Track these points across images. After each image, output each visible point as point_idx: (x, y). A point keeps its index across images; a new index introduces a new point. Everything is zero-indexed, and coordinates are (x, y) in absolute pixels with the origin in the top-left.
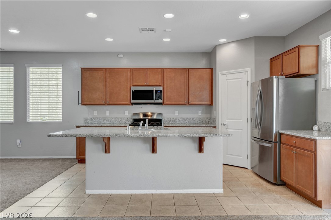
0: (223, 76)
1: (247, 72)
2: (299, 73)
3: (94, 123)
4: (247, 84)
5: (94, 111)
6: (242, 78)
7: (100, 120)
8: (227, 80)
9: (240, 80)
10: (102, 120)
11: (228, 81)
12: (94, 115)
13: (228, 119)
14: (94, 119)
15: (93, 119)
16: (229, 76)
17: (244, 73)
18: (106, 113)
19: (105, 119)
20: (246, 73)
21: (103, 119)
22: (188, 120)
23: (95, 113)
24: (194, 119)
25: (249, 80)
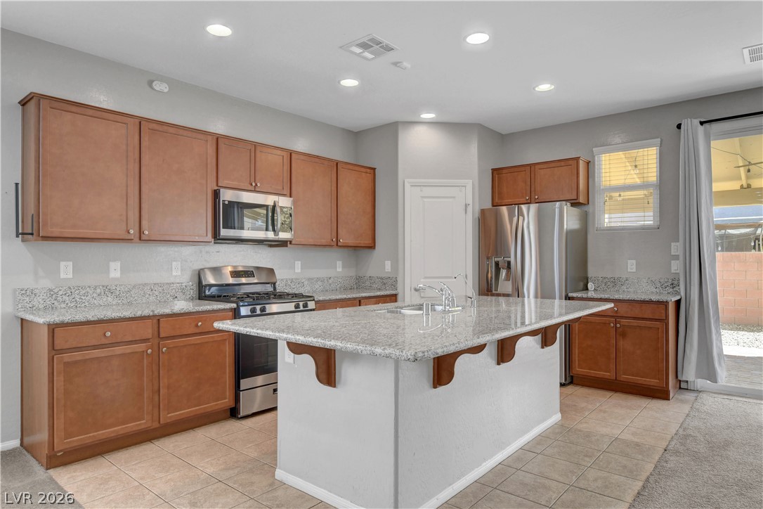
0: (413, 188)
1: (465, 186)
2: (577, 201)
3: (63, 306)
4: (466, 210)
5: (63, 264)
6: (454, 197)
7: (86, 295)
8: (422, 197)
9: (451, 200)
10: (95, 295)
11: (425, 200)
12: (63, 276)
13: (426, 278)
14: (60, 293)
15: (57, 293)
16: (428, 191)
17: (458, 188)
18: (108, 271)
19: (108, 290)
20: (464, 188)
21: (98, 291)
22: (320, 283)
23: (66, 270)
24: (330, 281)
25: (470, 201)
